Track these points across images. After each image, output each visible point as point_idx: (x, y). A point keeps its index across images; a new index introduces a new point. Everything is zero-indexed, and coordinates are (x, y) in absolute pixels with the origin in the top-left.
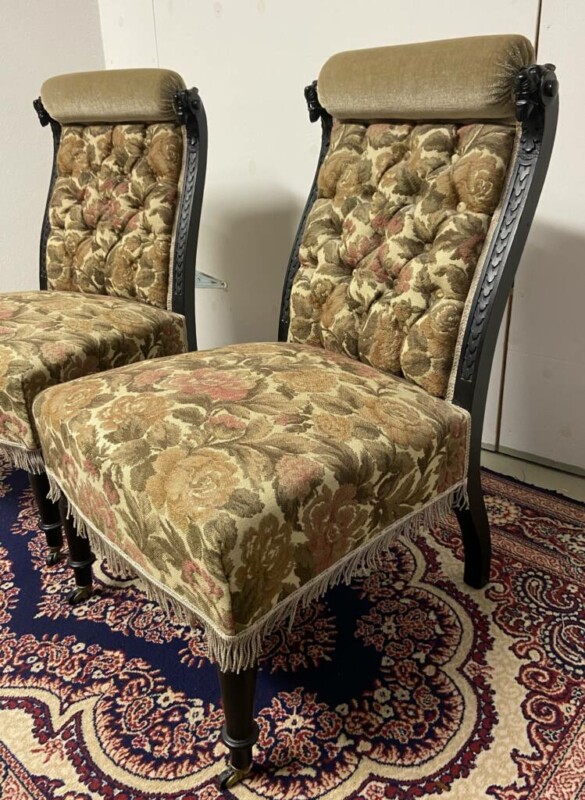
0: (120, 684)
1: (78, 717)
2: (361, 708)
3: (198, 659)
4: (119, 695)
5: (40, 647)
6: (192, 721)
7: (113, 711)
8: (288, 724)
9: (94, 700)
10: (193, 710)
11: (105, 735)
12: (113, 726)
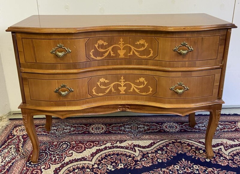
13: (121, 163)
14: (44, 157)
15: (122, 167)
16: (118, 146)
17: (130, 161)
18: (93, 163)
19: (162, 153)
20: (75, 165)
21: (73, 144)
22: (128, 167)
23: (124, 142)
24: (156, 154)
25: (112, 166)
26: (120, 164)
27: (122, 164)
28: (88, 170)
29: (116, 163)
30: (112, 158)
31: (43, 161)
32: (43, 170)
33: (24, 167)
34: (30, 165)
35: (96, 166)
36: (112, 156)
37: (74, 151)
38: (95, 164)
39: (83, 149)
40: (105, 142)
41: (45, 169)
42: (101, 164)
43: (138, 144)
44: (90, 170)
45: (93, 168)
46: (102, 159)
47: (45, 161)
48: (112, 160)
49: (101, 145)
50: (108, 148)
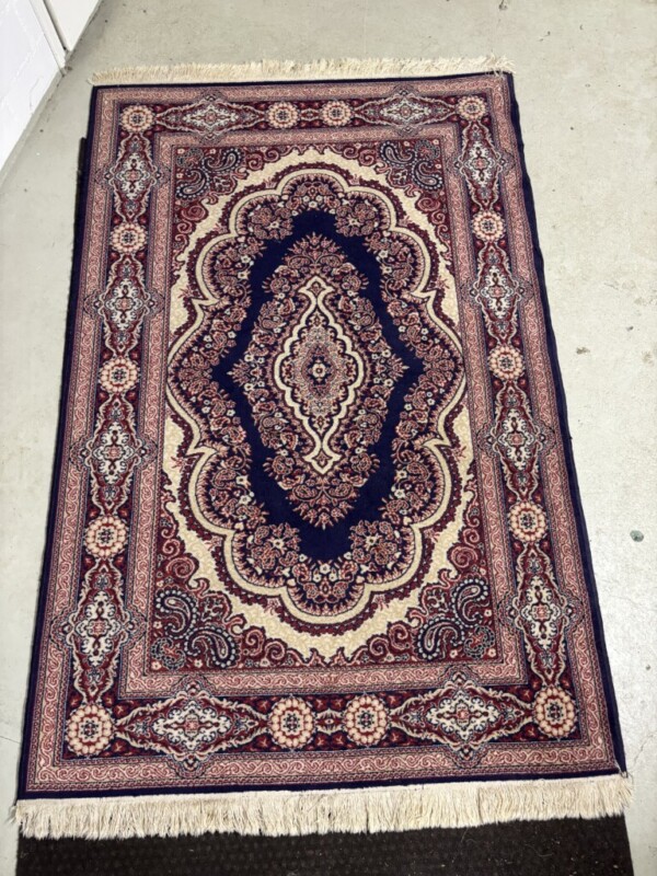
0: (399, 293)
1: (424, 291)
2: (326, 206)
3: (361, 279)
4: (404, 288)
5: (416, 344)
6: (386, 252)
7: (411, 282)
8: (356, 223)
9: (414, 294)
10: (382, 257)
11: (420, 274)
12: (415, 275)
13: (234, 480)
14: (206, 635)
15: (245, 478)
16: (179, 487)
17: (229, 463)
18: (230, 533)
19: (209, 406)
20: (236, 567)
21: (165, 584)
22: (245, 468)
23: (167, 475)
24: (211, 417)
25: (243, 497)
26: (238, 482)
27: (238, 478)
28: (250, 540)
29: (234, 489)
30: (217, 498)
31: (221, 634)
32: (246, 627)
33: (237, 669)
34: (232, 658)
35: (240, 526)
36: (213, 498)
37: (190, 577)
38: (233, 528)
39: (186, 558)
40: (163, 516)
41: (245, 622)
42: (235, 517)
43: (176, 448)
44: (249, 535)
45: (246, 530)
46: (220, 516)
47: (219, 631)
48: (224, 497)
49: (172, 522)
50: (187, 508)
